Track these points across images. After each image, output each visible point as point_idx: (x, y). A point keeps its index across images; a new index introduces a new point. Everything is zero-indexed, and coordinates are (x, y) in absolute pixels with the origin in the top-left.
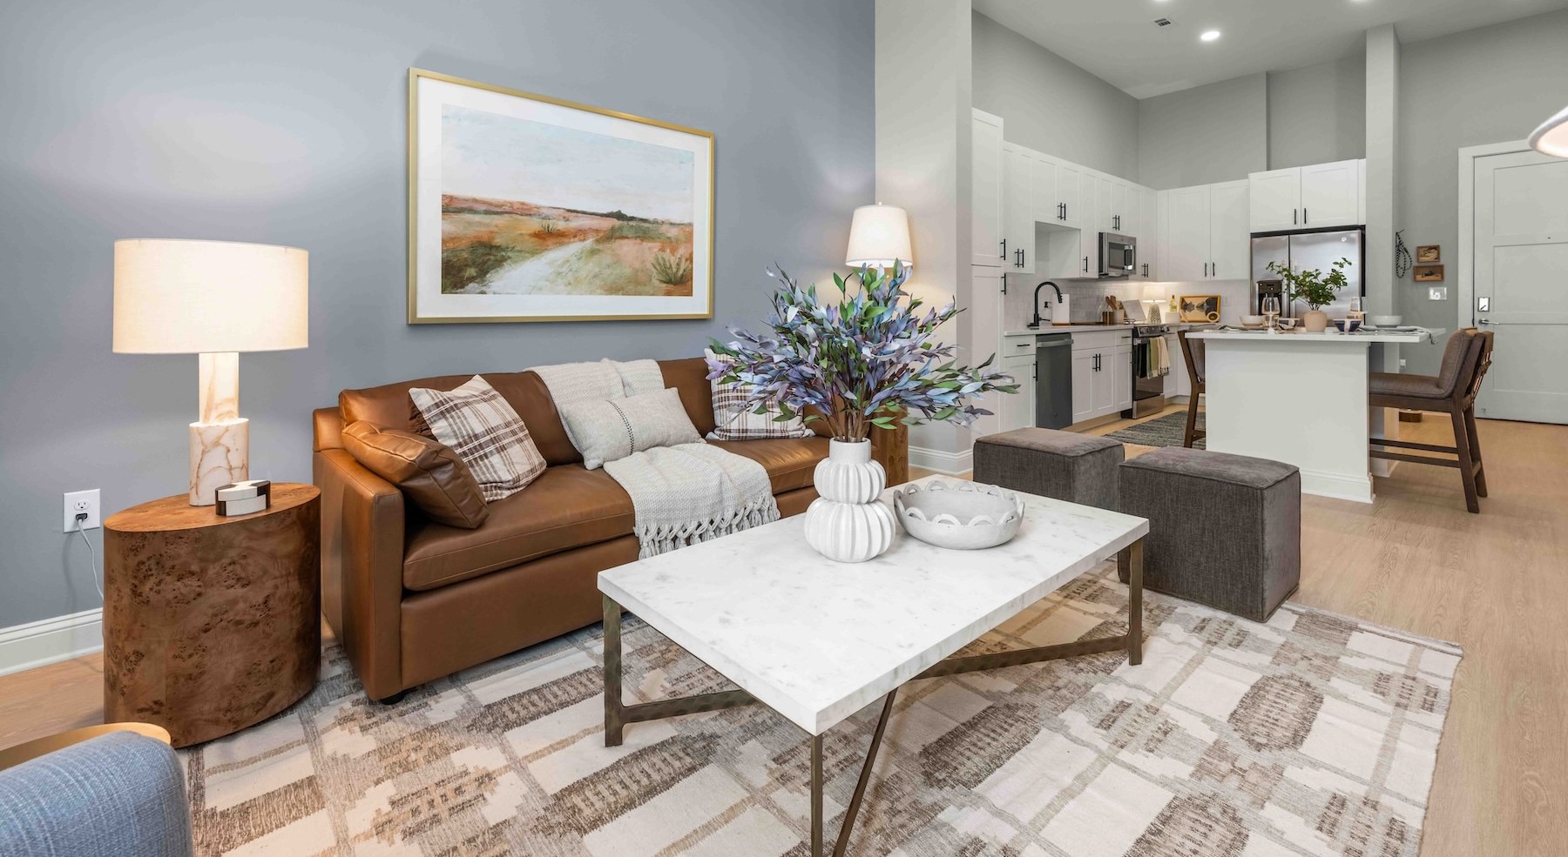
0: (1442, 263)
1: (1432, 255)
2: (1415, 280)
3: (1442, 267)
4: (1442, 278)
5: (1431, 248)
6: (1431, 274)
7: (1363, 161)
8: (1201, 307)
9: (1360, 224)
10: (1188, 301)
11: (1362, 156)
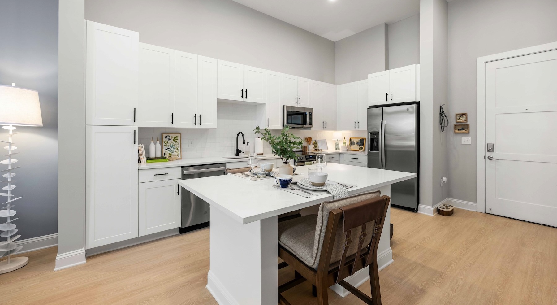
0: (468, 123)
1: (463, 119)
2: (455, 133)
3: (468, 126)
4: (469, 132)
5: (463, 115)
6: (463, 129)
7: (419, 65)
8: (357, 143)
9: (417, 101)
10: (353, 140)
11: (419, 63)
